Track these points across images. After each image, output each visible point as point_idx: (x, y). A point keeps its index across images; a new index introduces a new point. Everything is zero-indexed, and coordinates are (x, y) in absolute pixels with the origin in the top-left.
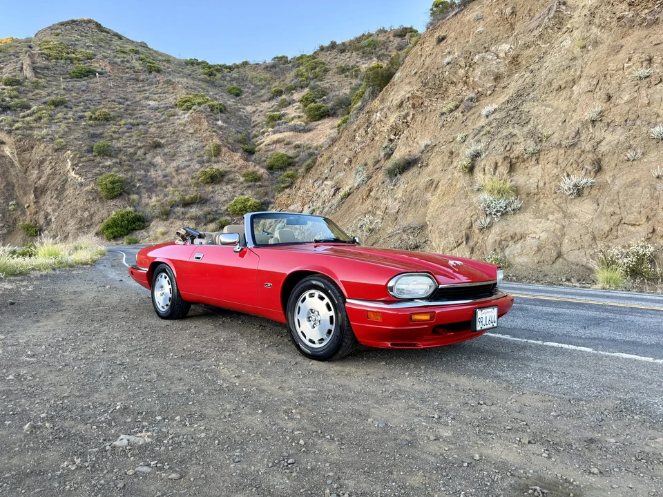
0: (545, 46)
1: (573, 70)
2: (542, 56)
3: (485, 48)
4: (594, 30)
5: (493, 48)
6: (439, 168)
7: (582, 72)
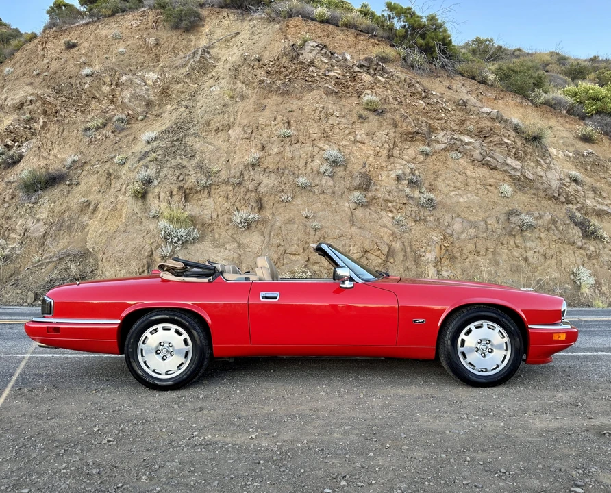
0: (194, 86)
1: (227, 115)
2: (193, 94)
3: (131, 71)
4: (239, 84)
5: (140, 74)
6: (95, 189)
7: (234, 119)
